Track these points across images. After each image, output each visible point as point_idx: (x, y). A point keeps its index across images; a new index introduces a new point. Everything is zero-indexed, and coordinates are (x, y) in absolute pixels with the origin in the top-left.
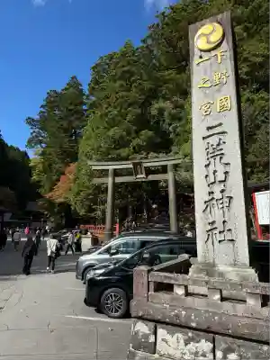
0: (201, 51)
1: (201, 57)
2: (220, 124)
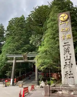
0: (61, 21)
1: (61, 23)
2: (68, 42)
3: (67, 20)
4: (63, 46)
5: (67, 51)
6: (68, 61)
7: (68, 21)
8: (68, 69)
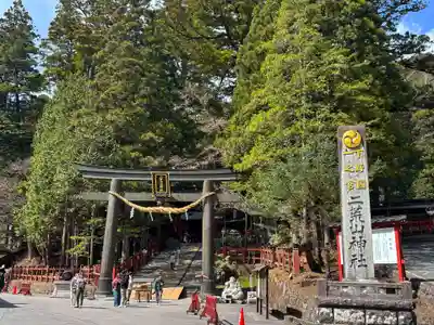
1: (347, 151)
2: (359, 197)
3: (358, 148)
4: (349, 204)
5: (356, 214)
6: (357, 235)
7: (362, 149)
8: (356, 250)
